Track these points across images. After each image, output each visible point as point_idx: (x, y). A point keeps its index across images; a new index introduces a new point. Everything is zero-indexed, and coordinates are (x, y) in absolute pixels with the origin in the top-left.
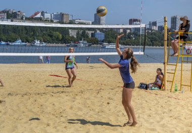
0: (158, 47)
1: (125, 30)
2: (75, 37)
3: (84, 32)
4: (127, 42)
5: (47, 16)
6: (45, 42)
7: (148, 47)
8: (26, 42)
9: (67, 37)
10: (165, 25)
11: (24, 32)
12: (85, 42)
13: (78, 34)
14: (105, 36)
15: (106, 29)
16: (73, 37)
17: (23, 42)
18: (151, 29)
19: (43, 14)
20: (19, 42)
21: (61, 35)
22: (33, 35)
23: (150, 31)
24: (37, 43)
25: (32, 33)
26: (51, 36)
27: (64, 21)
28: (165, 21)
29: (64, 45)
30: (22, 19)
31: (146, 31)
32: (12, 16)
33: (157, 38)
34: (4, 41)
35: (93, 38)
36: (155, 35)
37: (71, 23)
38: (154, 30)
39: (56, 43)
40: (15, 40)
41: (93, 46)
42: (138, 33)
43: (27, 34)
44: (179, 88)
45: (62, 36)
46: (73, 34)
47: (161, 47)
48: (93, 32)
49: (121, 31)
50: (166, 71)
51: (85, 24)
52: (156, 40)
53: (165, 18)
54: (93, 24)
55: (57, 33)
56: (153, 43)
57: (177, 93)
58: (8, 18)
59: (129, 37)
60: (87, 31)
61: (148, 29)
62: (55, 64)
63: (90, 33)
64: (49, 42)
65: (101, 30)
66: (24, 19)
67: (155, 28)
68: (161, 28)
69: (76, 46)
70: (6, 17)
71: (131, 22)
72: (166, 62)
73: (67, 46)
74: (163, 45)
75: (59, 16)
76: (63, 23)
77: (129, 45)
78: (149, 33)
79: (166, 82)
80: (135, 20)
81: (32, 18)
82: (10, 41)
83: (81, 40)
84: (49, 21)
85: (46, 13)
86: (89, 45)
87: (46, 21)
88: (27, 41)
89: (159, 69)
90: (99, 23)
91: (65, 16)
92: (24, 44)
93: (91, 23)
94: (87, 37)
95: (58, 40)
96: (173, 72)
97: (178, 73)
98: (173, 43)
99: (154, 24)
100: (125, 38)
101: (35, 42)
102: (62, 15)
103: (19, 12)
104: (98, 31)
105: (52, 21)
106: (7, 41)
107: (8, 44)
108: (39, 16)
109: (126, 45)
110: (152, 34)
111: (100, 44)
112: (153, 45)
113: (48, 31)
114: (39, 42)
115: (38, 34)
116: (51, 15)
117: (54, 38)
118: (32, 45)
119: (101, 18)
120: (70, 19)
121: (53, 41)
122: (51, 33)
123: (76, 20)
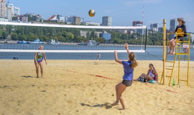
0: (158, 46)
1: (129, 31)
2: (86, 37)
3: (93, 33)
4: (130, 42)
5: (62, 19)
6: (60, 41)
7: (149, 46)
9: (78, 37)
11: (42, 33)
12: (94, 41)
13: (88, 34)
14: (112, 37)
15: (112, 30)
17: (41, 41)
18: (152, 31)
19: (58, 17)
20: (37, 42)
21: (73, 35)
24: (53, 42)
25: (49, 34)
26: (65, 36)
27: (76, 23)
28: (164, 23)
30: (41, 21)
31: (148, 32)
32: (33, 19)
33: (158, 39)
34: (25, 40)
35: (101, 38)
36: (155, 35)
37: (82, 24)
39: (69, 42)
40: (34, 39)
41: (100, 45)
42: (141, 34)
43: (44, 34)
44: (176, 83)
45: (75, 36)
46: (83, 34)
47: (161, 46)
48: (101, 33)
49: (126, 32)
50: (165, 68)
51: (94, 25)
52: (156, 40)
53: (164, 20)
54: (101, 25)
55: (70, 33)
56: (154, 43)
57: (175, 87)
58: (29, 21)
59: (133, 37)
60: (95, 32)
61: (149, 30)
62: (67, 60)
64: (63, 41)
65: (108, 30)
67: (156, 30)
68: (161, 30)
69: (86, 45)
70: (27, 20)
71: (135, 24)
72: (165, 59)
73: (79, 45)
75: (72, 19)
76: (75, 25)
78: (151, 34)
79: (165, 77)
80: (138, 23)
81: (49, 21)
82: (30, 41)
83: (90, 39)
84: (63, 23)
85: (61, 16)
86: (98, 44)
87: (61, 23)
88: (45, 40)
90: (107, 25)
91: (77, 19)
92: (42, 42)
93: (99, 25)
94: (96, 37)
95: (71, 40)
96: (172, 68)
97: (176, 69)
98: (171, 43)
99: (155, 25)
100: (129, 37)
101: (51, 41)
102: (75, 18)
103: (38, 15)
104: (105, 32)
105: (66, 23)
106: (28, 41)
107: (28, 43)
108: (55, 19)
109: (130, 44)
110: (153, 35)
111: (107, 43)
112: (154, 45)
113: (63, 32)
114: (54, 41)
115: (54, 34)
116: (65, 18)
117: (67, 37)
118: (48, 44)
119: (108, 20)
120: (81, 22)
121: (66, 41)
122: (65, 33)
123: (86, 23)
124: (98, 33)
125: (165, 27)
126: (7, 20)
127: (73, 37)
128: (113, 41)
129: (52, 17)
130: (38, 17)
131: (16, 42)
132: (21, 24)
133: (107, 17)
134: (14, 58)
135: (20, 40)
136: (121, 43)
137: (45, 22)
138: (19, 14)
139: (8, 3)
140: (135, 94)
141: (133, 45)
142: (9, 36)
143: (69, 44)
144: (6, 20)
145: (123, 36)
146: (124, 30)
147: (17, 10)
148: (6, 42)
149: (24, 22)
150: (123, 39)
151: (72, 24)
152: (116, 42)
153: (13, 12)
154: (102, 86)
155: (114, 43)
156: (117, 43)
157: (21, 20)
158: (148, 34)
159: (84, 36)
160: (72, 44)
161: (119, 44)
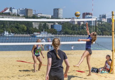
0: (107, 36)
1: (79, 23)
2: (38, 28)
3: (45, 25)
5: (15, 11)
6: (13, 33)
7: (99, 36)
9: (31, 28)
10: (113, 18)
13: (40, 26)
14: (63, 28)
16: (36, 28)
18: (101, 21)
19: (11, 9)
22: (3, 27)
23: (100, 23)
24: (6, 33)
25: (2, 26)
26: (18, 28)
27: (29, 15)
28: (113, 15)
29: (29, 35)
31: (97, 23)
33: (107, 29)
36: (104, 26)
37: (34, 17)
38: (103, 22)
39: (22, 34)
42: (90, 25)
45: (27, 28)
46: (36, 26)
47: (110, 36)
48: (53, 24)
49: (76, 23)
52: (105, 30)
53: (112, 12)
54: (52, 18)
56: (103, 33)
59: (83, 28)
60: (47, 24)
61: (98, 21)
63: (50, 25)
64: (16, 33)
67: (105, 20)
68: (110, 20)
72: (114, 49)
73: (31, 36)
74: (111, 35)
75: (24, 11)
76: (27, 17)
77: (82, 35)
78: (100, 24)
79: (114, 66)
80: (88, 14)
81: (2, 13)
83: (42, 31)
84: (16, 15)
85: (14, 8)
87: (14, 15)
89: (108, 55)
91: (29, 11)
93: (50, 17)
94: (48, 28)
95: (23, 31)
99: (104, 17)
100: (79, 28)
101: (4, 33)
102: (27, 10)
104: (57, 24)
105: (18, 16)
108: (8, 11)
109: (81, 34)
110: (102, 25)
111: (58, 34)
112: (103, 35)
113: (15, 24)
114: (8, 33)
115: (7, 26)
116: (18, 10)
117: (20, 29)
118: (2, 36)
119: (59, 12)
120: (33, 14)
121: (19, 32)
122: (18, 25)
123: (38, 15)
125: (114, 19)
128: (64, 33)
129: (5, 10)
133: (58, 9)
136: (71, 34)
150: (73, 30)
152: (66, 33)
156: (68, 34)
158: (97, 25)
161: (70, 35)
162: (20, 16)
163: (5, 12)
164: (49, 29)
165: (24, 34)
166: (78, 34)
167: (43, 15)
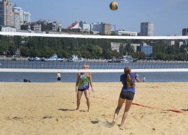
1: (177, 41)
2: (118, 51)
3: (128, 46)
4: (179, 57)
5: (86, 27)
6: (84, 57)
8: (62, 58)
9: (108, 51)
11: (60, 47)
12: (129, 57)
13: (121, 47)
14: (153, 50)
15: (154, 40)
17: (59, 57)
19: (81, 24)
20: (54, 58)
21: (101, 49)
22: (70, 49)
25: (69, 47)
26: (90, 50)
27: (106, 32)
29: (105, 60)
30: (58, 31)
32: (47, 27)
34: (38, 57)
35: (138, 52)
37: (113, 34)
39: (96, 59)
40: (50, 56)
41: (138, 61)
43: (63, 48)
45: (103, 50)
46: (115, 47)
48: (139, 45)
49: (173, 43)
51: (129, 35)
54: (139, 35)
55: (97, 46)
58: (43, 30)
59: (182, 51)
60: (132, 44)
64: (88, 57)
65: (148, 42)
66: (60, 30)
69: (119, 62)
70: (40, 29)
73: (109, 62)
75: (100, 27)
76: (104, 35)
77: (182, 60)
81: (70, 30)
82: (46, 57)
83: (125, 54)
84: (88, 32)
85: (85, 23)
86: (135, 61)
87: (85, 33)
88: (64, 56)
90: (146, 35)
91: (106, 27)
92: (60, 59)
93: (136, 35)
94: (132, 51)
95: (98, 55)
100: (177, 52)
101: (73, 58)
102: (103, 25)
103: (55, 22)
104: (145, 44)
105: (91, 33)
106: (42, 57)
107: (43, 60)
108: (77, 27)
111: (147, 59)
113: (87, 45)
114: (77, 58)
115: (75, 48)
116: (91, 25)
117: (93, 52)
118: (69, 61)
119: (149, 28)
120: (112, 30)
121: (93, 57)
122: (90, 46)
123: (119, 31)
124: (135, 45)
126: (15, 29)
127: (101, 52)
128: (155, 57)
129: (73, 25)
130: (55, 24)
131: (27, 59)
132: (33, 34)
133: (147, 24)
134: (25, 81)
135: (31, 56)
137: (64, 31)
138: (29, 20)
139: (15, 6)
140: (184, 127)
141: (182, 62)
142: (18, 52)
143: (97, 61)
144: (13, 29)
145: (168, 48)
146: (170, 40)
147: (27, 15)
148: (15, 60)
149: (37, 31)
150: (169, 53)
151: (100, 34)
152: (159, 58)
153: (22, 18)
154: (139, 117)
155: (156, 59)
156: (161, 59)
157: (32, 29)
159: (115, 50)
160: (100, 60)
161: (164, 60)
162: (94, 33)
163: (74, 28)
164: (134, 52)
165: (99, 59)
166: (176, 59)
167: (125, 32)
